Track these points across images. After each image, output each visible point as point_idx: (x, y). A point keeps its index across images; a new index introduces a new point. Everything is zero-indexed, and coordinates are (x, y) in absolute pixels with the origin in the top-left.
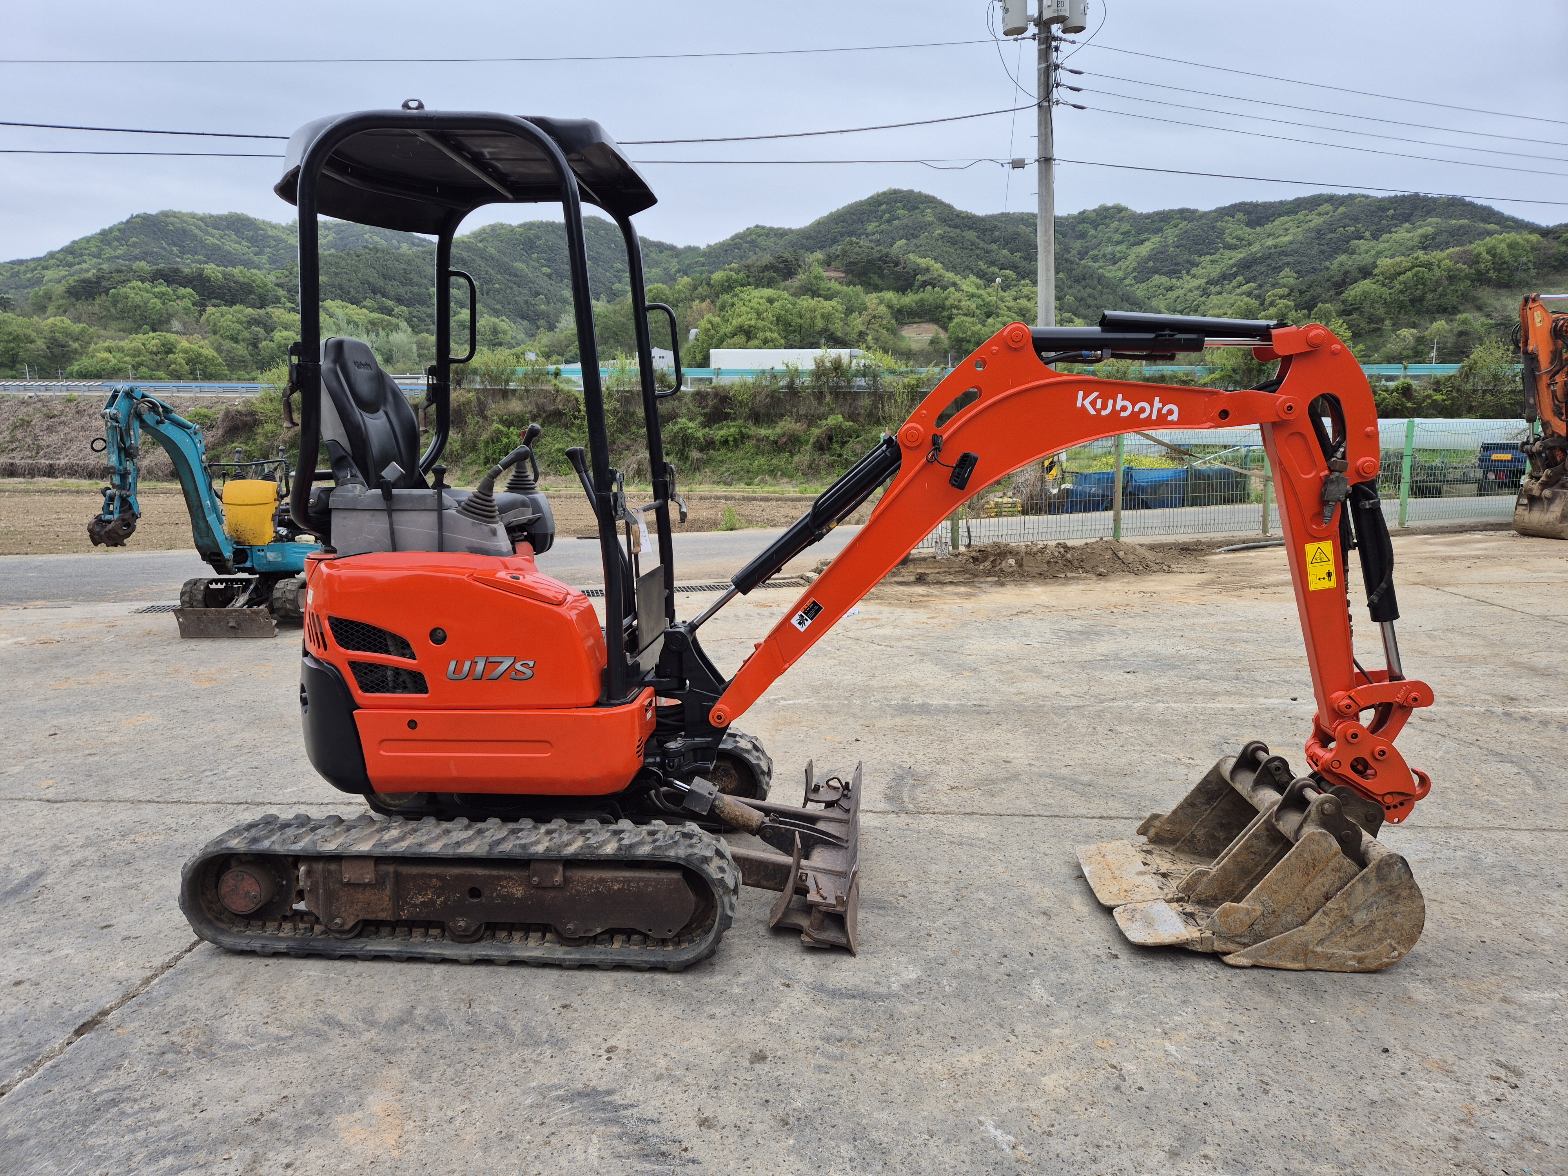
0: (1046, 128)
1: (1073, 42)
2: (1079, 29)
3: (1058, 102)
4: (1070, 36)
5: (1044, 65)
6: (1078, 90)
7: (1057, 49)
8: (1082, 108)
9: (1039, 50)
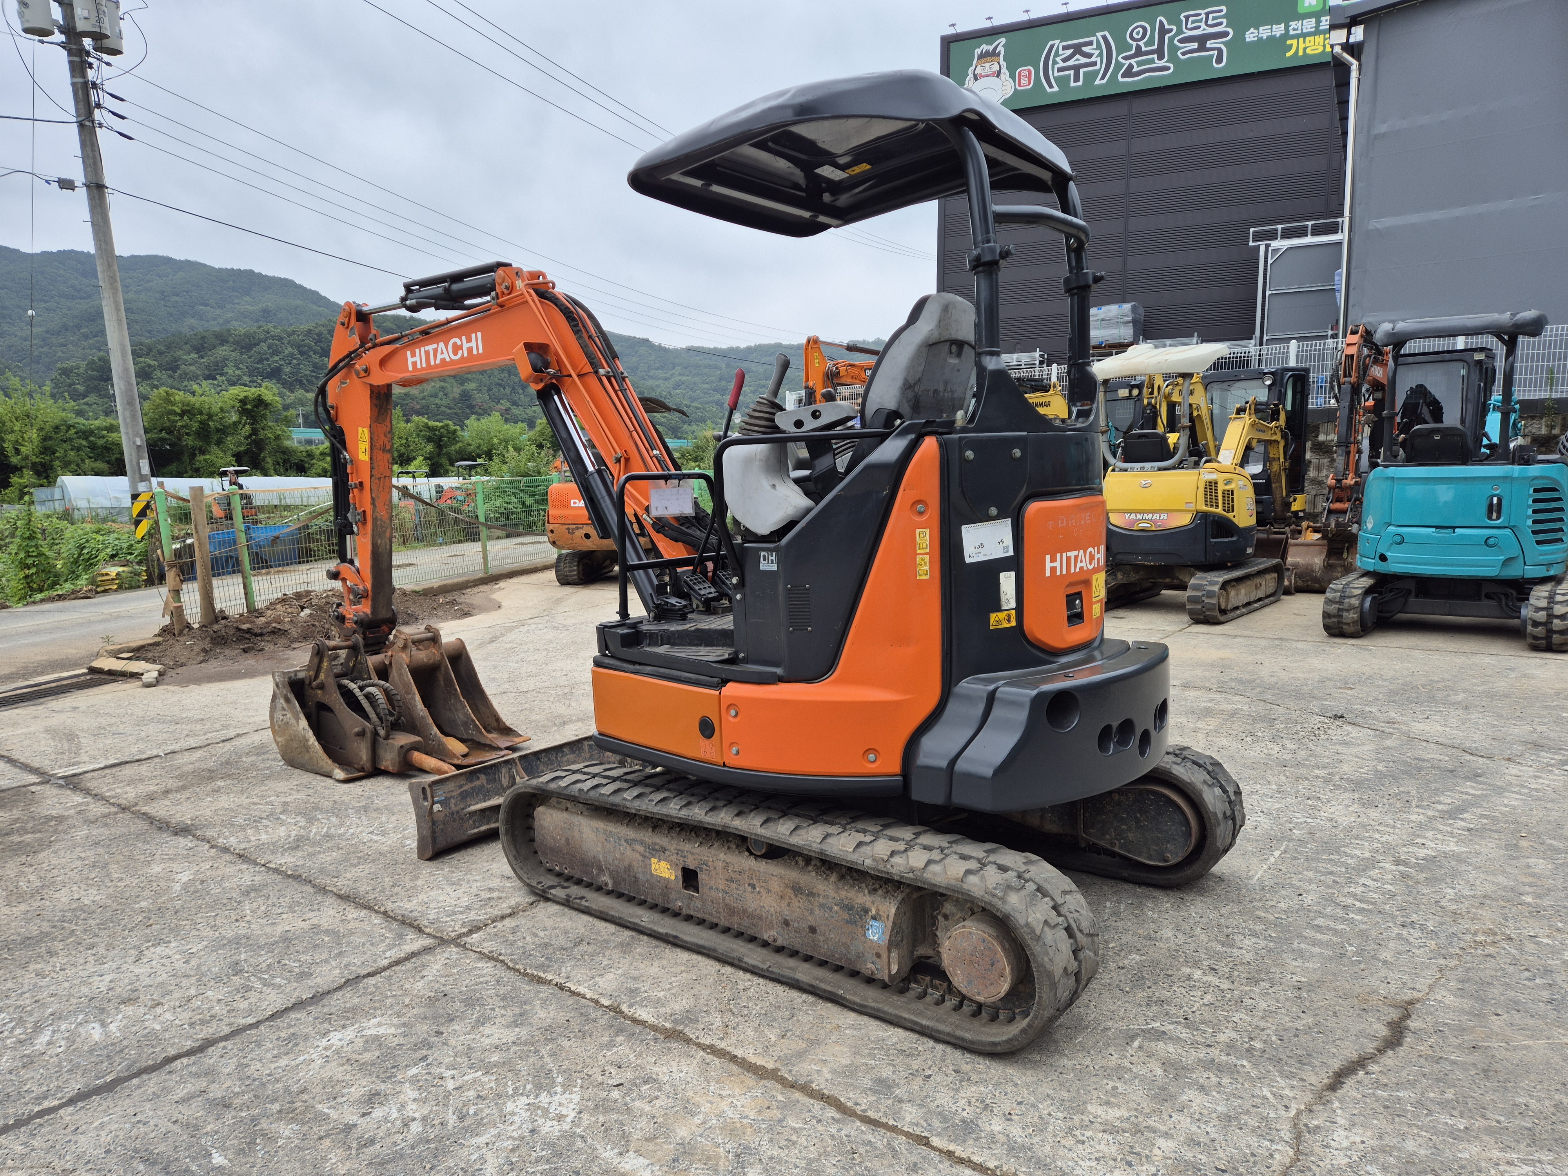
0: (88, 149)
1: (108, 64)
2: (116, 52)
3: (101, 125)
4: (106, 58)
5: (81, 80)
6: (123, 118)
7: (90, 66)
8: (130, 138)
9: (71, 63)
